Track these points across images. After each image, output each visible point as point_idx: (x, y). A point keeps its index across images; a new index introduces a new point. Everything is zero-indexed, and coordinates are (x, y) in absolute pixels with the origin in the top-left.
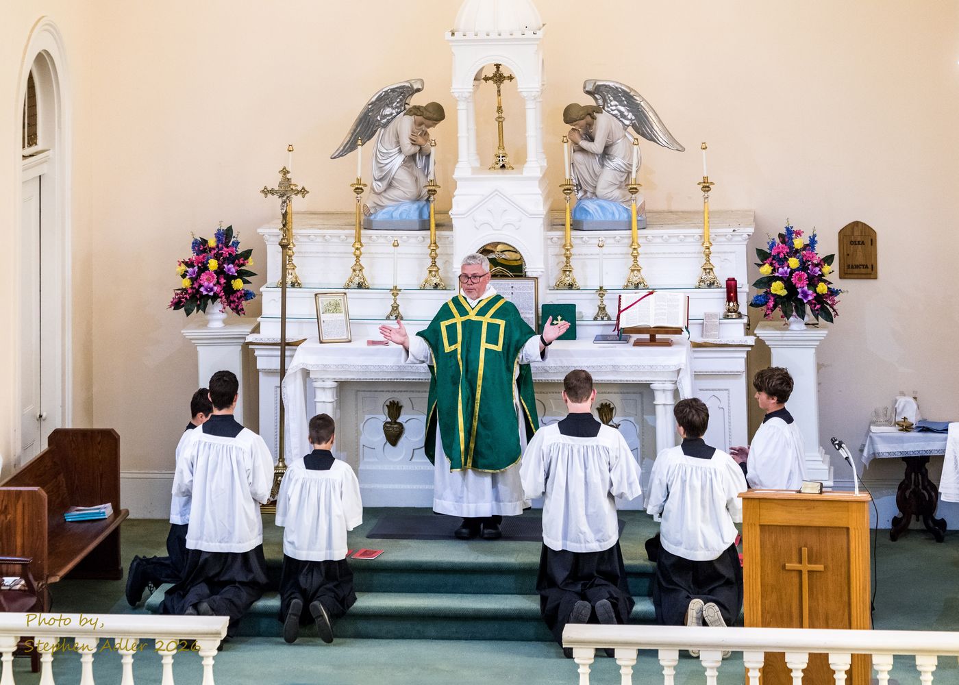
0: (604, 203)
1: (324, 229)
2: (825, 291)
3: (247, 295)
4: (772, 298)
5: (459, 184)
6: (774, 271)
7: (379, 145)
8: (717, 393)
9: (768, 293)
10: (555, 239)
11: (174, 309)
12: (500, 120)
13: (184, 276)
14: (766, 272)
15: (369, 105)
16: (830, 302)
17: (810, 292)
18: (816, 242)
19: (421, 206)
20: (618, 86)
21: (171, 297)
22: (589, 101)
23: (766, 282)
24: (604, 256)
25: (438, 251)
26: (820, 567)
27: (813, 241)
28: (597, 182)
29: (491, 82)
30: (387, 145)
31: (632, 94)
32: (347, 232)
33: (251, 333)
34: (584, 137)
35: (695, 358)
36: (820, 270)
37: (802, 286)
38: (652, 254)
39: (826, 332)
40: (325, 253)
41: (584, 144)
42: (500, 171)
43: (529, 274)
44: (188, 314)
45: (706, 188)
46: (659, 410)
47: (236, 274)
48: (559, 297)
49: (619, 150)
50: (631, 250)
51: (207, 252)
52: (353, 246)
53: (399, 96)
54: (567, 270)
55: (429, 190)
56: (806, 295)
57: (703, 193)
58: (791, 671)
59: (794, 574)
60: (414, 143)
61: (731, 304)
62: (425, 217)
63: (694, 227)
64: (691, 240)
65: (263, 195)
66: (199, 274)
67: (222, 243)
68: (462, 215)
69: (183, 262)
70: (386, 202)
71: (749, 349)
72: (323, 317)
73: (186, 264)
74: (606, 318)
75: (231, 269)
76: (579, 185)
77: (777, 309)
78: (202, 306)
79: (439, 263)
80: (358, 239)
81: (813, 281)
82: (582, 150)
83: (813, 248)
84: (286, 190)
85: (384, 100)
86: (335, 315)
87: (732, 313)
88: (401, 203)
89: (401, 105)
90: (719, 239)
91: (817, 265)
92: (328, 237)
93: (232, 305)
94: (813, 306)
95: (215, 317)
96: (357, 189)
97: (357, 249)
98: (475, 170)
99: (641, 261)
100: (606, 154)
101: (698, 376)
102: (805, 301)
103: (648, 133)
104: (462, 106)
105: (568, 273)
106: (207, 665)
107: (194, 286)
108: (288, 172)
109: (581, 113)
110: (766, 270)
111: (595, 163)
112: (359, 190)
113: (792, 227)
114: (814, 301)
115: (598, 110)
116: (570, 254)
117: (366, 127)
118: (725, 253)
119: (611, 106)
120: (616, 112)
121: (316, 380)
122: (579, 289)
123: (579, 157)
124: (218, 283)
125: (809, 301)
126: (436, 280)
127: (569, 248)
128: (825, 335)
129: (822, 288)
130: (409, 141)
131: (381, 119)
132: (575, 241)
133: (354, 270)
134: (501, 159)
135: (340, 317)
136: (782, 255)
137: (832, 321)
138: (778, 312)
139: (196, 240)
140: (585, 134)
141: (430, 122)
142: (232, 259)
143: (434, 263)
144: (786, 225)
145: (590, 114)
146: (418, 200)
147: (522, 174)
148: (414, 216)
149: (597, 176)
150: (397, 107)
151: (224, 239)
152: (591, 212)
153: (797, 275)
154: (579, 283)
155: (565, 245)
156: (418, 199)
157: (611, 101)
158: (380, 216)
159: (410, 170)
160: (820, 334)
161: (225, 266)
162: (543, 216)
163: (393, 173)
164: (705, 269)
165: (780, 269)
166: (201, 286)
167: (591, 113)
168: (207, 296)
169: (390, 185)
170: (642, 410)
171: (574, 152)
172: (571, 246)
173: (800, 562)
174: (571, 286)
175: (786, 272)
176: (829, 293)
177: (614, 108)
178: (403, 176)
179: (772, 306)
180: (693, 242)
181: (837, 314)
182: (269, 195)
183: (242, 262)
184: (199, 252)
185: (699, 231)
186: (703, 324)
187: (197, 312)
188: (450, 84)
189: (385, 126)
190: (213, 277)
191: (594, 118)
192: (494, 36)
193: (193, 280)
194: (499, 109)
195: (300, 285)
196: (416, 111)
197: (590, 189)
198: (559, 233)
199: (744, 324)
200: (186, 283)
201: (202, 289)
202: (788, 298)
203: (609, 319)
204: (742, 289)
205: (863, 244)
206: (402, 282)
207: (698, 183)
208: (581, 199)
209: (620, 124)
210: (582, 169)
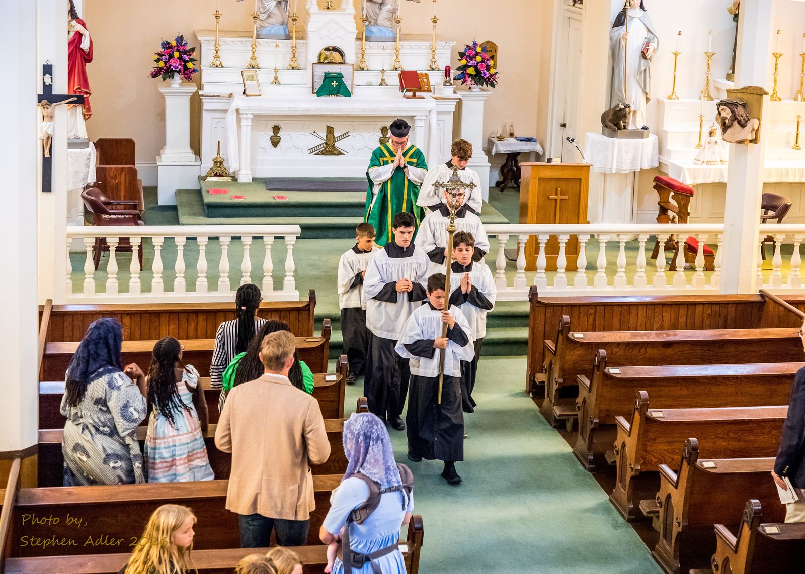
0: (381, 28)
1: (233, 38)
2: (494, 73)
3: (194, 71)
4: (468, 76)
5: (312, 16)
6: (468, 63)
8: (438, 122)
9: (465, 74)
11: (154, 77)
13: (159, 61)
16: (494, 78)
17: (487, 73)
21: (150, 71)
23: (466, 67)
25: (296, 50)
26: (566, 197)
28: (377, 17)
32: (247, 40)
35: (438, 104)
36: (490, 63)
37: (483, 70)
38: (406, 53)
39: (491, 93)
40: (234, 50)
42: (326, 10)
44: (164, 80)
45: (435, 21)
46: (417, 129)
47: (189, 60)
49: (390, 1)
50: (395, 52)
51: (172, 48)
52: (252, 47)
54: (362, 60)
55: (293, 19)
56: (485, 75)
57: (433, 24)
59: (553, 201)
61: (448, 78)
63: (426, 41)
64: (424, 47)
66: (169, 59)
67: (179, 44)
68: (314, 31)
69: (157, 54)
70: (266, 25)
72: (246, 83)
74: (384, 85)
76: (367, 18)
78: (171, 77)
79: (298, 56)
80: (254, 43)
81: (488, 68)
82: (371, 1)
86: (252, 82)
87: (448, 83)
88: (274, 25)
90: (439, 47)
91: (488, 60)
92: (227, 42)
93: (187, 76)
95: (176, 82)
97: (254, 48)
98: (316, 9)
99: (400, 57)
100: (381, 4)
101: (439, 113)
102: (485, 78)
105: (363, 62)
106: (290, 249)
107: (166, 66)
110: (464, 62)
111: (376, 7)
113: (474, 42)
114: (489, 78)
116: (364, 53)
118: (440, 54)
121: (243, 114)
122: (369, 70)
123: (368, 4)
124: (180, 65)
126: (295, 64)
127: (364, 50)
129: (492, 71)
132: (366, 47)
133: (252, 59)
134: (329, 4)
135: (255, 83)
136: (471, 55)
137: (494, 88)
139: (163, 42)
142: (185, 52)
143: (294, 56)
149: (378, 15)
151: (179, 42)
153: (480, 65)
154: (368, 67)
155: (362, 48)
156: (282, 24)
159: (279, 8)
160: (489, 94)
161: (183, 55)
162: (354, 34)
163: (271, 10)
164: (432, 62)
165: (471, 62)
166: (170, 66)
168: (175, 71)
169: (269, 16)
171: (366, 1)
173: (557, 195)
174: (364, 69)
175: (475, 63)
178: (276, 11)
180: (426, 48)
181: (497, 84)
183: (190, 54)
184: (165, 49)
185: (429, 43)
186: (435, 88)
187: (169, 79)
190: (177, 61)
193: (165, 63)
195: (223, 66)
197: (373, 21)
198: (361, 43)
199: (453, 88)
200: (161, 64)
201: (172, 67)
202: (476, 76)
203: (387, 85)
204: (452, 72)
205: (491, 51)
206: (279, 66)
207: (431, 19)
208: (368, 25)
210: (370, 10)
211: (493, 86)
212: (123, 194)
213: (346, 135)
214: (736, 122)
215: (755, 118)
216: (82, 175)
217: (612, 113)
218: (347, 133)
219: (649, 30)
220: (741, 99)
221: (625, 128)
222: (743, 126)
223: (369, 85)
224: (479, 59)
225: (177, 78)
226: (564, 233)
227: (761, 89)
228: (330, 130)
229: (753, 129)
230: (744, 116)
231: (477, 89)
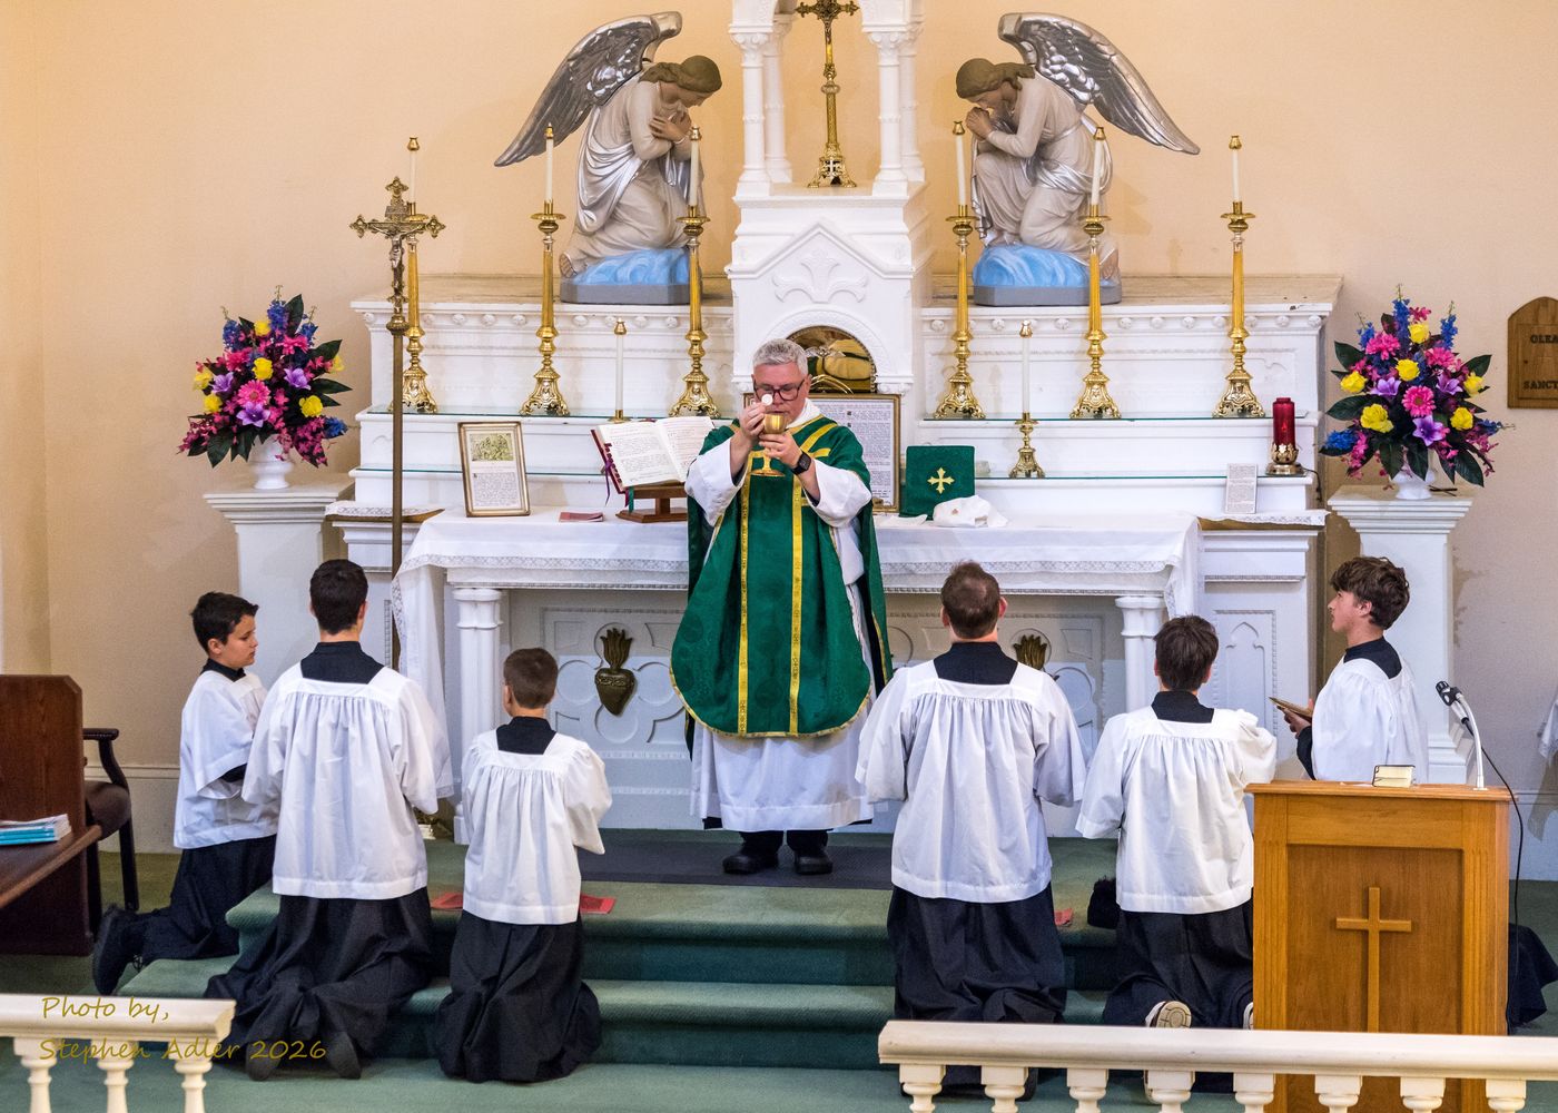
0: (1035, 254)
1: (483, 302)
2: (1469, 425)
3: (331, 428)
4: (1364, 438)
5: (744, 212)
6: (1370, 384)
7: (591, 139)
8: (1249, 618)
9: (1356, 428)
10: (938, 323)
11: (191, 454)
12: (831, 92)
13: (207, 391)
14: (1354, 386)
15: (569, 60)
16: (1478, 447)
17: (1439, 425)
18: (1455, 331)
19: (675, 257)
20: (1065, 23)
21: (183, 431)
22: (1010, 55)
23: (1360, 403)
24: (1033, 357)
25: (706, 344)
27: (1449, 329)
28: (1022, 212)
29: (812, 16)
30: (606, 139)
31: (1094, 39)
32: (527, 307)
33: (338, 499)
34: (999, 124)
35: (1207, 550)
36: (1461, 385)
37: (1424, 416)
38: (1130, 352)
39: (1469, 503)
40: (484, 348)
41: (998, 138)
42: (830, 189)
43: (882, 388)
44: (214, 463)
45: (1239, 224)
46: (1132, 647)
47: (309, 388)
48: (946, 433)
49: (1068, 149)
50: (1087, 344)
51: (251, 345)
52: (538, 334)
53: (628, 44)
54: (960, 382)
55: (688, 227)
56: (1429, 432)
57: (1232, 234)
60: (658, 135)
61: (1282, 448)
62: (682, 280)
63: (1214, 302)
64: (1207, 325)
65: (354, 232)
66: (235, 388)
67: (281, 328)
68: (753, 272)
69: (206, 364)
70: (604, 251)
71: (1315, 533)
72: (474, 467)
73: (212, 367)
74: (1034, 474)
75: (300, 377)
76: (987, 219)
77: (1374, 458)
78: (242, 447)
79: (708, 367)
80: (548, 321)
81: (1444, 406)
82: (994, 150)
83: (1449, 343)
84: (402, 223)
85: (600, 50)
86: (498, 463)
87: (1287, 465)
88: (633, 253)
89: (634, 62)
90: (1263, 324)
91: (1455, 376)
92: (489, 318)
93: (302, 446)
94: (1444, 452)
95: (268, 469)
96: (545, 223)
97: (547, 340)
98: (776, 188)
99: (1107, 367)
100: (1042, 156)
101: (1210, 584)
102: (1428, 443)
103: (1125, 115)
104: (752, 61)
105: (961, 387)
106: (193, 1090)
107: (227, 409)
108: (405, 188)
109: (992, 76)
110: (1354, 383)
111: (1020, 176)
112: (549, 226)
113: (1407, 302)
114: (1445, 443)
115: (1027, 71)
116: (967, 351)
118: (1274, 351)
119: (1052, 63)
120: (1061, 76)
121: (459, 586)
122: (983, 419)
123: (987, 164)
124: (273, 403)
125: (1436, 443)
126: (702, 401)
127: (964, 339)
128: (1467, 509)
129: (1462, 418)
130: (649, 132)
131: (595, 89)
132: (976, 327)
133: (540, 381)
134: (831, 166)
135: (509, 466)
136: (1385, 355)
137: (1481, 483)
138: (1375, 464)
139: (231, 322)
140: (1001, 120)
141: (692, 96)
142: (301, 358)
143: (698, 368)
144: (1396, 297)
145: (1008, 80)
146: (668, 247)
147: (871, 194)
148: (660, 277)
149: (1023, 201)
150: (625, 66)
151: (285, 320)
152: (1011, 271)
153: (1413, 392)
154: (985, 407)
155: (957, 334)
156: (667, 243)
157: (1052, 54)
158: (592, 277)
159: (652, 188)
160: (1458, 506)
161: (287, 370)
162: (911, 277)
163: (618, 194)
164: (1233, 382)
165: (1382, 383)
166: (239, 408)
167: (1011, 78)
169: (612, 218)
170: (1103, 649)
171: (979, 153)
172: (970, 336)
174: (968, 414)
175: (1392, 387)
176: (1477, 428)
177: (1057, 67)
178: (638, 199)
179: (1362, 451)
180: (1211, 330)
181: (1491, 469)
182: (368, 233)
183: (319, 364)
184: (236, 346)
185: (1226, 308)
186: (1224, 486)
187: (233, 458)
188: (729, 19)
189: (603, 102)
190: (262, 392)
191: (1017, 88)
193: (224, 398)
194: (829, 69)
195: (433, 410)
196: (664, 73)
197: (1009, 227)
198: (946, 311)
199: (1307, 486)
200: (211, 404)
201: (241, 415)
202: (1395, 437)
203: (1041, 476)
204: (1306, 420)
205: (1555, 340)
207: (1224, 216)
209: (1071, 100)
210: (994, 186)
211: (1476, 477)
224: (1408, 369)
226: (1258, 1064)
231: (1410, 491)
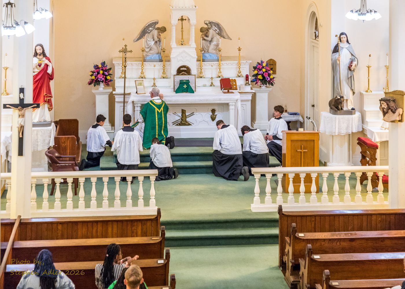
0: (211, 54)
2: (272, 78)
3: (111, 81)
4: (258, 80)
5: (173, 49)
6: (258, 72)
7: (148, 38)
8: (243, 106)
9: (257, 78)
10: (198, 64)
12: (182, 31)
13: (92, 75)
15: (145, 27)
16: (273, 81)
17: (269, 78)
20: (215, 22)
22: (206, 26)
23: (257, 75)
25: (165, 68)
26: (306, 150)
29: (180, 21)
30: (150, 38)
32: (139, 63)
33: (113, 91)
34: (206, 36)
35: (241, 96)
37: (267, 76)
38: (224, 68)
40: (132, 68)
41: (205, 38)
42: (181, 45)
43: (192, 74)
44: (95, 86)
45: (240, 50)
46: (231, 110)
47: (108, 75)
48: (200, 80)
49: (215, 40)
50: (218, 67)
51: (99, 69)
52: (141, 66)
53: (154, 24)
54: (201, 73)
55: (163, 51)
56: (268, 79)
57: (239, 51)
58: (312, 178)
59: (300, 153)
61: (247, 81)
64: (234, 64)
65: (119, 52)
66: (97, 75)
68: (174, 57)
70: (149, 54)
71: (253, 93)
72: (138, 87)
73: (92, 72)
74: (213, 86)
76: (203, 49)
78: (98, 84)
79: (166, 71)
80: (142, 65)
81: (269, 75)
82: (204, 39)
83: (267, 66)
84: (124, 51)
85: (150, 25)
86: (141, 86)
87: (247, 84)
88: (153, 55)
90: (242, 64)
91: (269, 71)
93: (106, 83)
95: (101, 87)
96: (143, 50)
98: (177, 45)
99: (221, 70)
100: (211, 41)
101: (242, 101)
102: (268, 80)
104: (174, 27)
108: (127, 46)
109: (205, 29)
110: (256, 72)
111: (208, 43)
114: (270, 80)
115: (209, 28)
116: (202, 68)
117: (144, 33)
118: (244, 68)
120: (214, 29)
121: (136, 104)
122: (205, 78)
123: (204, 41)
124: (103, 77)
126: (165, 76)
129: (271, 77)
130: (157, 37)
132: (203, 65)
133: (141, 73)
134: (182, 42)
136: (260, 68)
137: (273, 86)
138: (259, 83)
139: (95, 65)
141: (162, 32)
142: (106, 71)
143: (164, 71)
144: (260, 60)
148: (158, 58)
149: (209, 47)
150: (153, 28)
151: (103, 65)
153: (265, 73)
155: (201, 66)
156: (158, 53)
158: (148, 58)
159: (156, 45)
160: (270, 89)
162: (196, 58)
163: (151, 46)
164: (239, 72)
165: (260, 72)
166: (98, 78)
167: (208, 30)
168: (101, 81)
169: (150, 50)
171: (202, 40)
173: (301, 149)
174: (202, 77)
175: (262, 73)
178: (154, 47)
182: (121, 52)
183: (109, 71)
184: (96, 69)
185: (237, 62)
186: (240, 87)
189: (149, 33)
190: (102, 76)
191: (208, 31)
192: (184, 8)
193: (95, 77)
194: (182, 28)
196: (158, 29)
197: (206, 50)
198: (200, 63)
199: (250, 87)
200: (93, 77)
201: (99, 79)
202: (263, 79)
203: (214, 86)
204: (250, 77)
205: (273, 65)
206: (156, 77)
207: (238, 49)
208: (204, 53)
209: (215, 32)
210: (204, 45)
211: (272, 85)
212: (68, 151)
213: (192, 114)
214: (390, 111)
215: (400, 108)
216: (47, 142)
217: (334, 101)
218: (193, 113)
219: (352, 55)
220: (392, 97)
221: (342, 109)
222: (394, 112)
223: (205, 86)
224: (264, 70)
225: (102, 85)
226: (303, 172)
227: (402, 92)
228: (183, 112)
229: (399, 115)
230: (394, 107)
231: (264, 87)
